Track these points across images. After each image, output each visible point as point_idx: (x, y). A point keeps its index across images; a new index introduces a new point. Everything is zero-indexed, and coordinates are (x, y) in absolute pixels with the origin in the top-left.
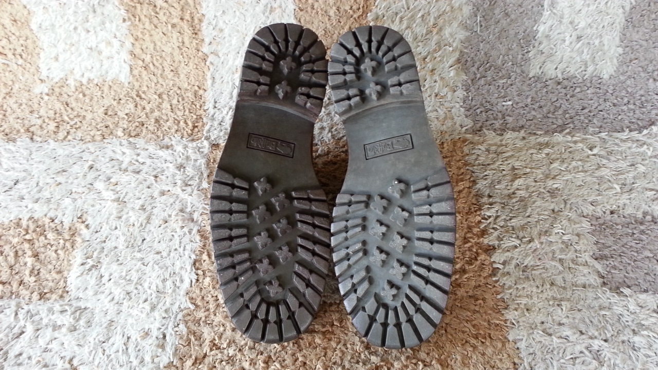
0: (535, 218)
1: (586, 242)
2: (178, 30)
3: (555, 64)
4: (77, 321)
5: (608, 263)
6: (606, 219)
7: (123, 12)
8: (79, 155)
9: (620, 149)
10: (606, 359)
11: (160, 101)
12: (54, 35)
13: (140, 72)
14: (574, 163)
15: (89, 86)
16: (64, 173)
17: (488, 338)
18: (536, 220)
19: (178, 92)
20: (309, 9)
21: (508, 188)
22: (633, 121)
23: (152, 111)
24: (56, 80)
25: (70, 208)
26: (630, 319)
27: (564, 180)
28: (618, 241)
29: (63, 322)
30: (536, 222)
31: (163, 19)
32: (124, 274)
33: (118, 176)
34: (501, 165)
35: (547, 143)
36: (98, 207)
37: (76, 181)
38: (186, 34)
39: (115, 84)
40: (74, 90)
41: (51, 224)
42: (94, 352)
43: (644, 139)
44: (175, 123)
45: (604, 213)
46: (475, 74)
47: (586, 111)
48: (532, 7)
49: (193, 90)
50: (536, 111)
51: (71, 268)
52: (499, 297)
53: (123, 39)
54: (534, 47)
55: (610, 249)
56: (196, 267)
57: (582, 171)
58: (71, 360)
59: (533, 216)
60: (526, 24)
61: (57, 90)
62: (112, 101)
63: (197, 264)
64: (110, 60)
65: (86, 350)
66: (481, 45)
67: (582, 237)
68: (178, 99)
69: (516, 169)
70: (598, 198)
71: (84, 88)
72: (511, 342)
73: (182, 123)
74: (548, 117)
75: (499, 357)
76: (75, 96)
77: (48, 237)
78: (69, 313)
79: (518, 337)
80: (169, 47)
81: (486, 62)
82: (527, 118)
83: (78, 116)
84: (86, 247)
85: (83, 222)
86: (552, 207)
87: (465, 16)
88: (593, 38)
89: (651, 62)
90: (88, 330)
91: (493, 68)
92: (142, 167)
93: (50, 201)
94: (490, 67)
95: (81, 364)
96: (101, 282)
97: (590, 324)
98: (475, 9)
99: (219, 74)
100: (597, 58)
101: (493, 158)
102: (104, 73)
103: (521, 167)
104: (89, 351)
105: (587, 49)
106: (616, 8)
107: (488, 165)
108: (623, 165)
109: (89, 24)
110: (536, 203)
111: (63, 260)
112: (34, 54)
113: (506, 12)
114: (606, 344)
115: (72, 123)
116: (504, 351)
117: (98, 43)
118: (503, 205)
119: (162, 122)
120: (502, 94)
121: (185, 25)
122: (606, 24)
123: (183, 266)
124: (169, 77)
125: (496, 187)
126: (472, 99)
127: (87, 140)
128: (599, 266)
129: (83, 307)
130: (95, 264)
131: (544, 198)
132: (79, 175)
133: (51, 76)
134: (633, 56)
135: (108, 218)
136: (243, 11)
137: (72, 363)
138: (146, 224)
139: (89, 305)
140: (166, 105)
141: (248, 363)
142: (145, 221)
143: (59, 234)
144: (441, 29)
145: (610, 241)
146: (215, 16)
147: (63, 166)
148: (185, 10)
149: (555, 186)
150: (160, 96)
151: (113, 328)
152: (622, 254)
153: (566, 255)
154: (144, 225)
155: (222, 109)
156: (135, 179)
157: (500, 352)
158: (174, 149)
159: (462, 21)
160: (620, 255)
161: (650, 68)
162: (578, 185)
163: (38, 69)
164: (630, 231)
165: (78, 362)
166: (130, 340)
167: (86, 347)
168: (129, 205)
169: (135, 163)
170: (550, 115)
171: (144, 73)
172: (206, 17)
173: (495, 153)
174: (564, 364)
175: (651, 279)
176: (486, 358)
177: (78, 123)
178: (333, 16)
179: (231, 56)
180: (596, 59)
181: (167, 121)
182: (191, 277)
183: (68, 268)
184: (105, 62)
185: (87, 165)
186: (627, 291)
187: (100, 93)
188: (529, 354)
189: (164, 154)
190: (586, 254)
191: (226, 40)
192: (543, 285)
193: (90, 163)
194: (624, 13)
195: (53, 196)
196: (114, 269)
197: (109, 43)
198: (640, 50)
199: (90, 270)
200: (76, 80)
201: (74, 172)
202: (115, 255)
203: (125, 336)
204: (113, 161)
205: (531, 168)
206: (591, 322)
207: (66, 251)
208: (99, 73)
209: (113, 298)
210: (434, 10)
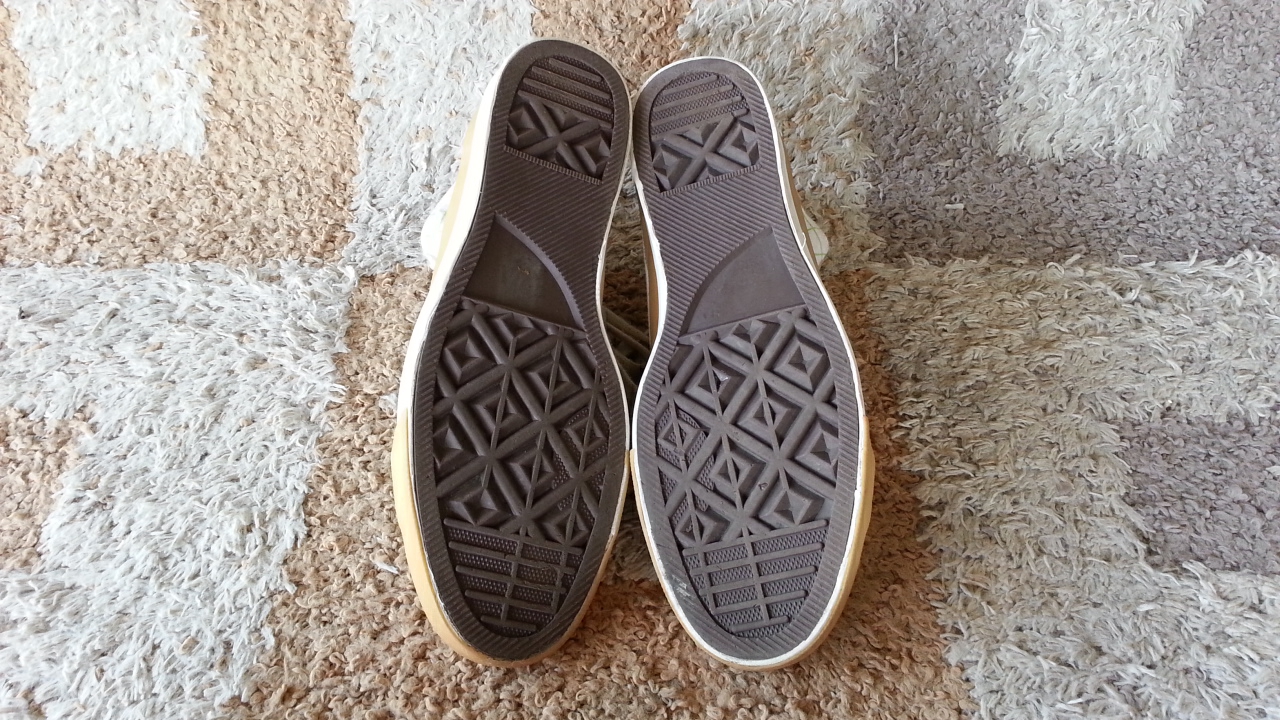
0: (1007, 423)
1: (1111, 470)
2: (303, 52)
3: (1049, 131)
4: (52, 611)
5: (1156, 512)
6: (1153, 426)
7: (193, 14)
8: (91, 292)
9: (1180, 294)
10: (1150, 704)
11: (264, 193)
12: (56, 60)
13: (226, 136)
14: (1087, 319)
15: (123, 163)
16: (56, 325)
17: (906, 659)
18: (1009, 426)
19: (300, 176)
20: (561, 16)
21: (954, 363)
22: (1207, 241)
23: (247, 212)
24: (60, 149)
25: (64, 391)
26: (1201, 625)
27: (1066, 351)
28: (1177, 469)
29: (22, 613)
30: (1008, 430)
31: (273, 30)
32: (157, 521)
33: (164, 332)
34: (940, 320)
35: (1034, 280)
36: (117, 389)
37: (79, 340)
38: (317, 61)
39: (174, 160)
40: (93, 170)
41: (21, 422)
42: (80, 675)
43: (1229, 275)
44: (289, 234)
45: (1149, 414)
46: (891, 149)
47: (1113, 222)
48: (1002, 17)
49: (330, 173)
50: (1013, 220)
51: (53, 507)
52: (929, 576)
53: (193, 70)
54: (1006, 97)
55: (1162, 485)
56: (308, 509)
57: (1103, 334)
58: (31, 690)
59: (1002, 418)
60: (991, 50)
61: (59, 169)
62: (168, 191)
63: (310, 504)
64: (167, 111)
65: (65, 668)
66: (902, 91)
67: (1102, 460)
68: (299, 189)
69: (970, 329)
70: (1136, 386)
71: (113, 165)
72: (953, 669)
73: (304, 234)
74: (1036, 233)
75: (927, 698)
76: (94, 180)
77: (12, 446)
78: (36, 594)
79: (968, 658)
80: (284, 86)
81: (911, 126)
82: (995, 233)
83: (99, 219)
84: (85, 466)
85: (85, 420)
86: (1041, 403)
87: (868, 33)
88: (1124, 79)
89: (1240, 129)
90: (73, 629)
91: (925, 138)
92: (214, 316)
93: (23, 378)
94: (920, 135)
95: (50, 700)
96: (110, 536)
97: (1119, 633)
98: (889, 20)
99: (382, 141)
100: (1132, 119)
101: (922, 308)
102: (153, 137)
103: (979, 326)
104: (71, 671)
105: (1111, 102)
106: (1168, 21)
107: (914, 320)
108: (1187, 322)
109: (126, 38)
110: (1009, 394)
111: (38, 492)
112: (17, 98)
113: (950, 26)
114: (1151, 673)
115: (86, 231)
116: (938, 687)
117: (142, 77)
118: (941, 397)
119: (264, 232)
120: (945, 187)
121: (317, 45)
122: (1148, 53)
123: (280, 506)
124: (283, 146)
125: (929, 362)
126: (884, 198)
127: (112, 264)
128: (1137, 519)
129: (67, 585)
130: (101, 500)
131: (1024, 385)
132: (85, 328)
133: (49, 142)
134: (1203, 118)
135: (136, 411)
136: (430, 17)
137: (30, 697)
138: (211, 425)
139: (82, 581)
140: (274, 201)
141: (401, 702)
142: (211, 420)
143: (35, 440)
144: (820, 60)
145: (1158, 470)
146: (376, 26)
147: (58, 311)
148: (315, 13)
149: (1050, 361)
150: (264, 182)
151: (124, 626)
152: (1185, 495)
153: (1069, 495)
154: (207, 426)
155: (386, 210)
156: (197, 338)
157: (930, 686)
158: (284, 282)
159: (862, 44)
160: (1182, 498)
161: (1239, 142)
162: (1095, 360)
163: (23, 127)
164: (1201, 450)
165: (45, 694)
166: (158, 651)
167: (65, 664)
168: (181, 388)
169: (201, 307)
170: (1042, 229)
171: (234, 137)
172: (358, 27)
173: (928, 298)
174: (1066, 711)
175: (1245, 546)
176: (899, 698)
177: (97, 231)
178: (610, 29)
179: (407, 105)
180: (1129, 122)
181: (275, 231)
182: (297, 529)
183: (45, 507)
184: (154, 116)
185: (104, 312)
186: (1195, 568)
187: (144, 175)
188: (991, 692)
189: (264, 292)
190: (1112, 493)
191: (397, 73)
192: (1021, 555)
193: (113, 305)
194: (1183, 31)
195: (30, 368)
196: (140, 511)
197: (165, 78)
198: (1217, 107)
199: (89, 512)
200: (97, 150)
201: (77, 323)
202: (143, 484)
203: (149, 644)
204: (159, 304)
205: (998, 327)
206: (1121, 630)
207: (44, 475)
208: (144, 137)
209: (132, 568)
210: (806, 20)
